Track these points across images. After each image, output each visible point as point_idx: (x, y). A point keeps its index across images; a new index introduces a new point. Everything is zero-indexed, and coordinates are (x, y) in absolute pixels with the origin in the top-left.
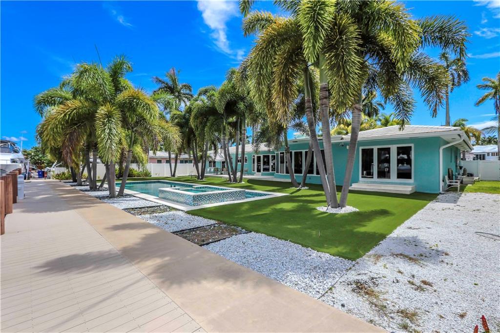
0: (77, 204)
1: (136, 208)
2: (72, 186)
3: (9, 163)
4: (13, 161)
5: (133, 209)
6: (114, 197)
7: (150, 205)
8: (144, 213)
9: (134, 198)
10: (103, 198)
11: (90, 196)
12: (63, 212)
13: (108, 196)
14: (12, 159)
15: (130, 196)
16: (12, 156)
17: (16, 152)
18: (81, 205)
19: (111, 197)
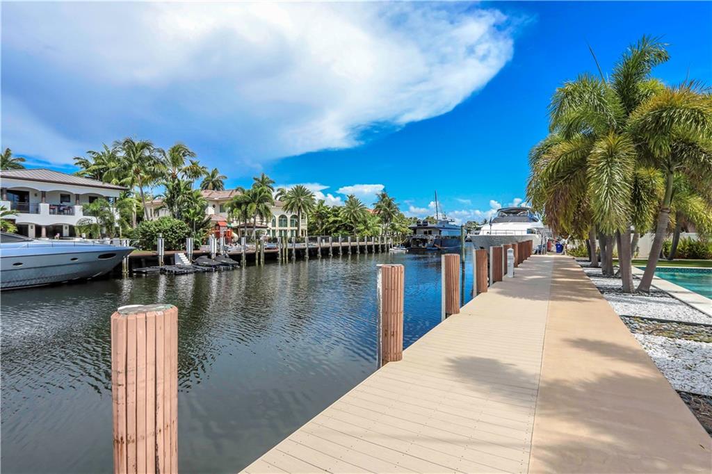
0: (565, 294)
1: (651, 320)
2: (582, 266)
3: (525, 233)
4: (530, 231)
5: (642, 319)
6: (630, 293)
7: (691, 320)
8: (660, 332)
9: (668, 300)
10: (611, 290)
11: (591, 285)
12: (540, 301)
13: (620, 289)
14: (528, 229)
15: (662, 293)
16: (530, 225)
17: (535, 220)
18: (569, 297)
19: (624, 292)
